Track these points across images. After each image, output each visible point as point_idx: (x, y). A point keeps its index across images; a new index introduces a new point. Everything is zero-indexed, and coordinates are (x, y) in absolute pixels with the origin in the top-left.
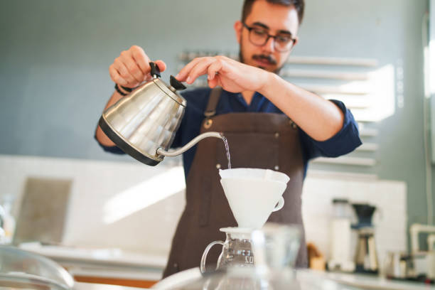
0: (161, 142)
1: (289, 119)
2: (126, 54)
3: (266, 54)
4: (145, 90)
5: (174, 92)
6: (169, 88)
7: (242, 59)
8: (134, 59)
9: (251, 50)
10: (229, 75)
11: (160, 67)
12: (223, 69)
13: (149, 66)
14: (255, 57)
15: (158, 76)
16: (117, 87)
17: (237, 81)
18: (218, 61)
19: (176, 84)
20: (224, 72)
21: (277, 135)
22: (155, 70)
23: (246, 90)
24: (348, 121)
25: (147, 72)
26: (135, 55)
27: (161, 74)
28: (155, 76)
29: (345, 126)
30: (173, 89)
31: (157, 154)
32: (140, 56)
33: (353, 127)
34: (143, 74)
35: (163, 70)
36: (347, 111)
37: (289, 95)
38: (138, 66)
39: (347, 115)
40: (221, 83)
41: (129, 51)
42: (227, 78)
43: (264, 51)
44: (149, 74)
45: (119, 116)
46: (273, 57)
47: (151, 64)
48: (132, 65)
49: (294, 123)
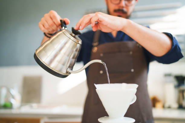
0: (68, 65)
1: (137, 43)
2: (47, 16)
3: (121, 8)
4: (57, 37)
5: (74, 37)
6: (71, 35)
7: (109, 13)
8: (51, 18)
9: (113, 7)
10: (103, 23)
11: (66, 22)
12: (100, 20)
13: (60, 22)
14: (115, 11)
15: (65, 27)
16: (45, 34)
17: (109, 26)
18: (97, 15)
19: (75, 32)
20: (100, 21)
21: (131, 53)
22: (63, 24)
23: (114, 30)
24: (175, 44)
25: (59, 25)
26: (52, 16)
27: (67, 26)
28: (64, 28)
29: (173, 47)
30: (74, 35)
31: (67, 72)
32: (55, 17)
33: (178, 48)
34: (57, 27)
35: (68, 24)
36: (174, 39)
37: (139, 31)
38: (54, 23)
39: (174, 41)
40: (100, 28)
41: (49, 14)
42: (103, 25)
43: (120, 7)
44: (60, 26)
45: (43, 52)
46: (125, 9)
47: (61, 21)
48: (50, 22)
49: (140, 45)
